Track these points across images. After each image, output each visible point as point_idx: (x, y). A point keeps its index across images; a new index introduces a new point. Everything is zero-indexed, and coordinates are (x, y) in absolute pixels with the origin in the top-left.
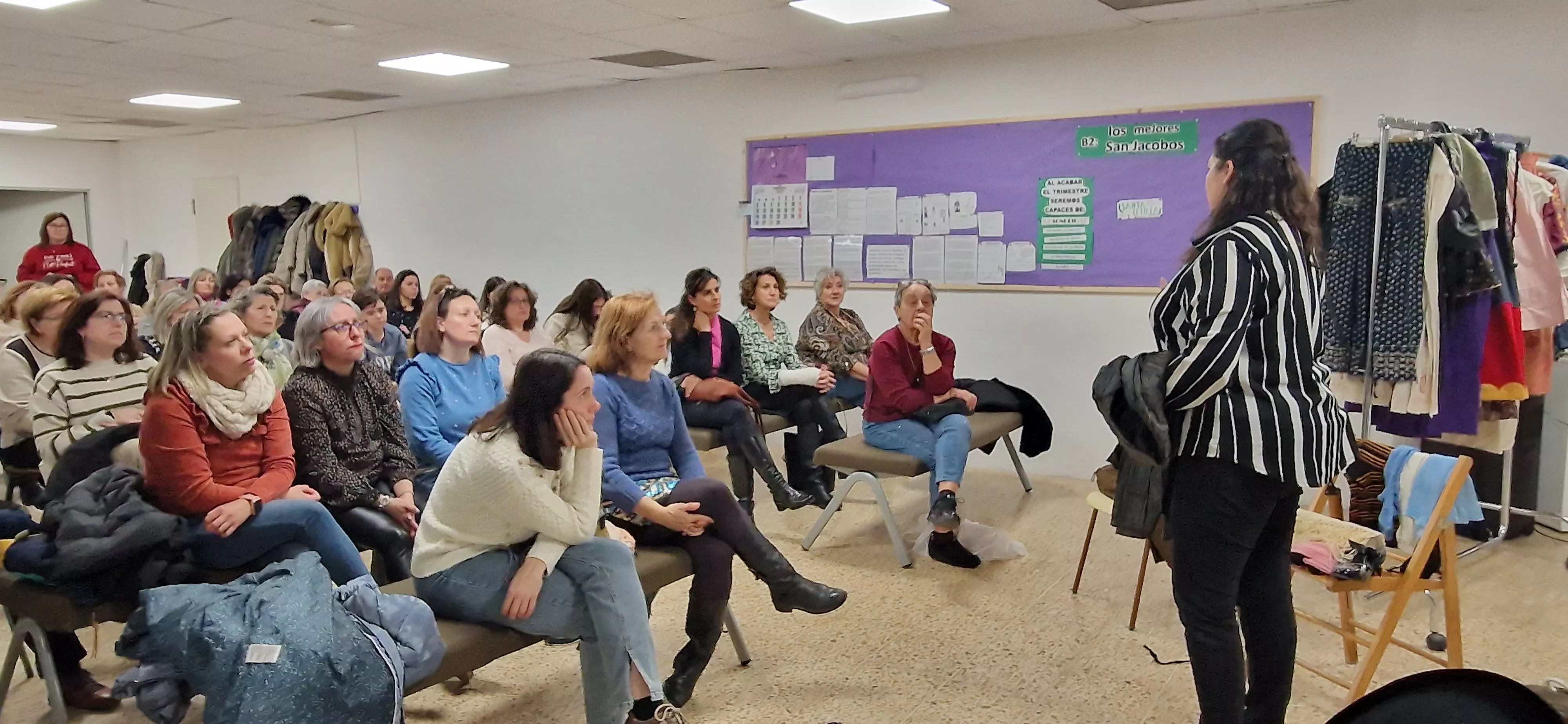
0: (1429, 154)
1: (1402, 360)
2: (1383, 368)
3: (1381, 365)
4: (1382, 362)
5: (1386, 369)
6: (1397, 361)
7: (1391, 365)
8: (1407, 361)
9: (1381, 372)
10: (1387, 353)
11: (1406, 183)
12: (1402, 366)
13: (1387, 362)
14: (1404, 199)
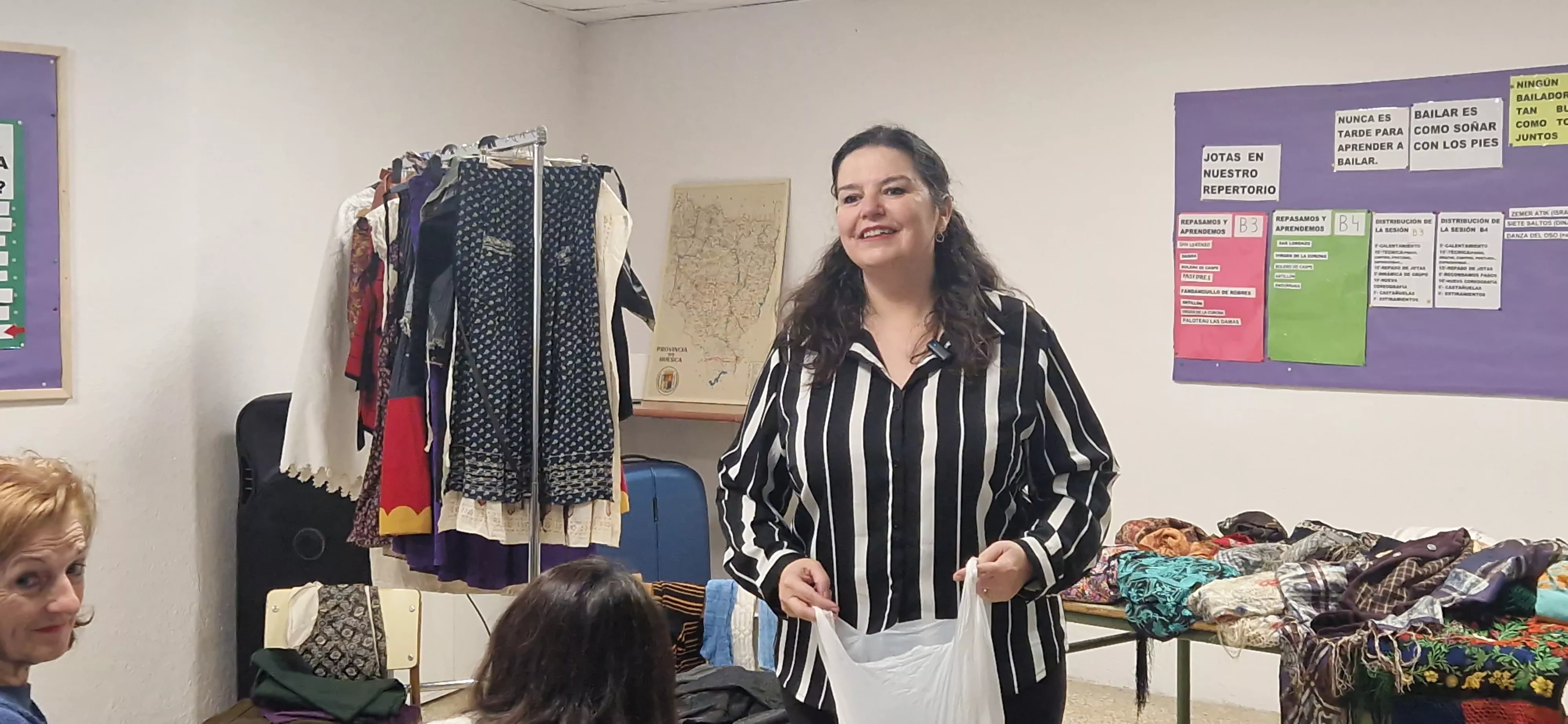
0: (593, 187)
1: (588, 471)
2: (565, 486)
3: (563, 484)
4: (564, 478)
5: (569, 488)
6: (582, 475)
7: (575, 481)
8: (595, 474)
9: (562, 493)
10: (567, 465)
11: (567, 225)
12: (588, 480)
13: (568, 477)
14: (568, 247)
